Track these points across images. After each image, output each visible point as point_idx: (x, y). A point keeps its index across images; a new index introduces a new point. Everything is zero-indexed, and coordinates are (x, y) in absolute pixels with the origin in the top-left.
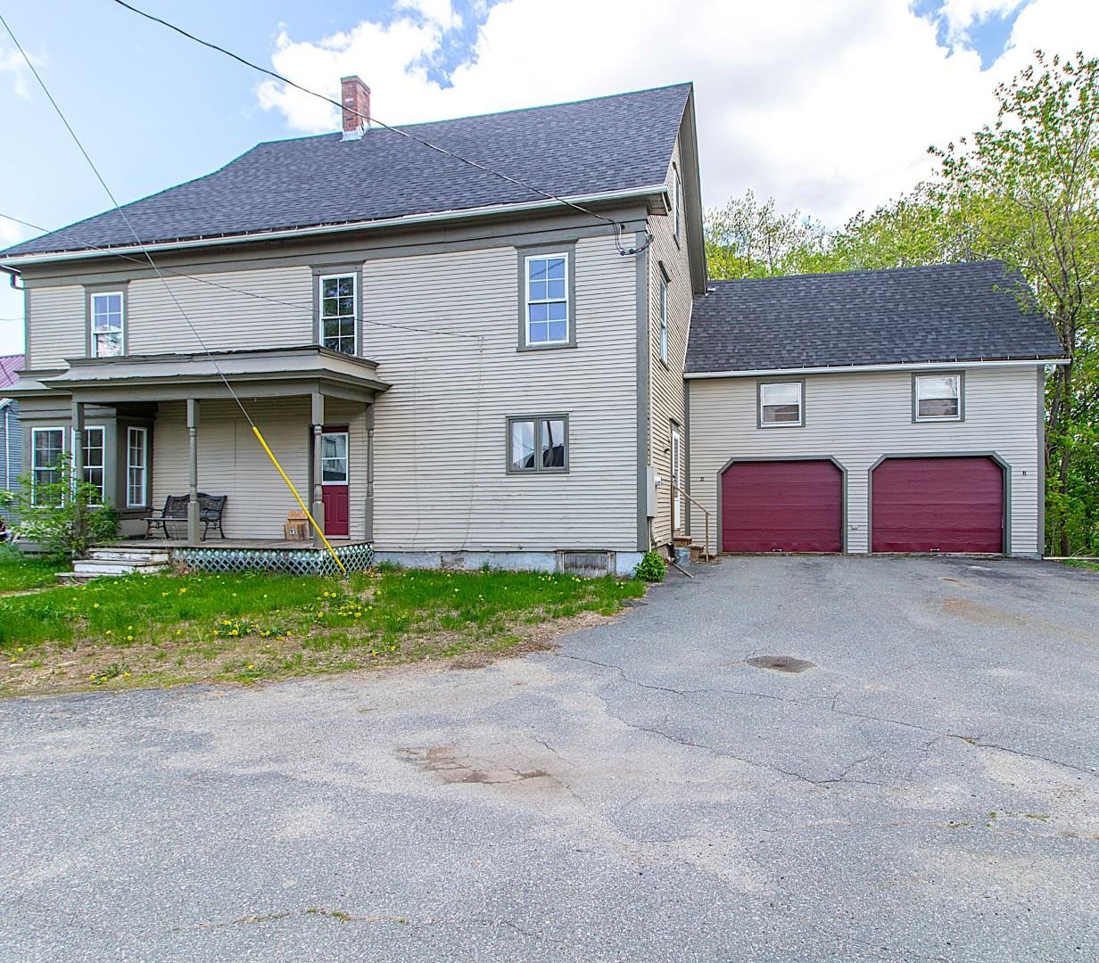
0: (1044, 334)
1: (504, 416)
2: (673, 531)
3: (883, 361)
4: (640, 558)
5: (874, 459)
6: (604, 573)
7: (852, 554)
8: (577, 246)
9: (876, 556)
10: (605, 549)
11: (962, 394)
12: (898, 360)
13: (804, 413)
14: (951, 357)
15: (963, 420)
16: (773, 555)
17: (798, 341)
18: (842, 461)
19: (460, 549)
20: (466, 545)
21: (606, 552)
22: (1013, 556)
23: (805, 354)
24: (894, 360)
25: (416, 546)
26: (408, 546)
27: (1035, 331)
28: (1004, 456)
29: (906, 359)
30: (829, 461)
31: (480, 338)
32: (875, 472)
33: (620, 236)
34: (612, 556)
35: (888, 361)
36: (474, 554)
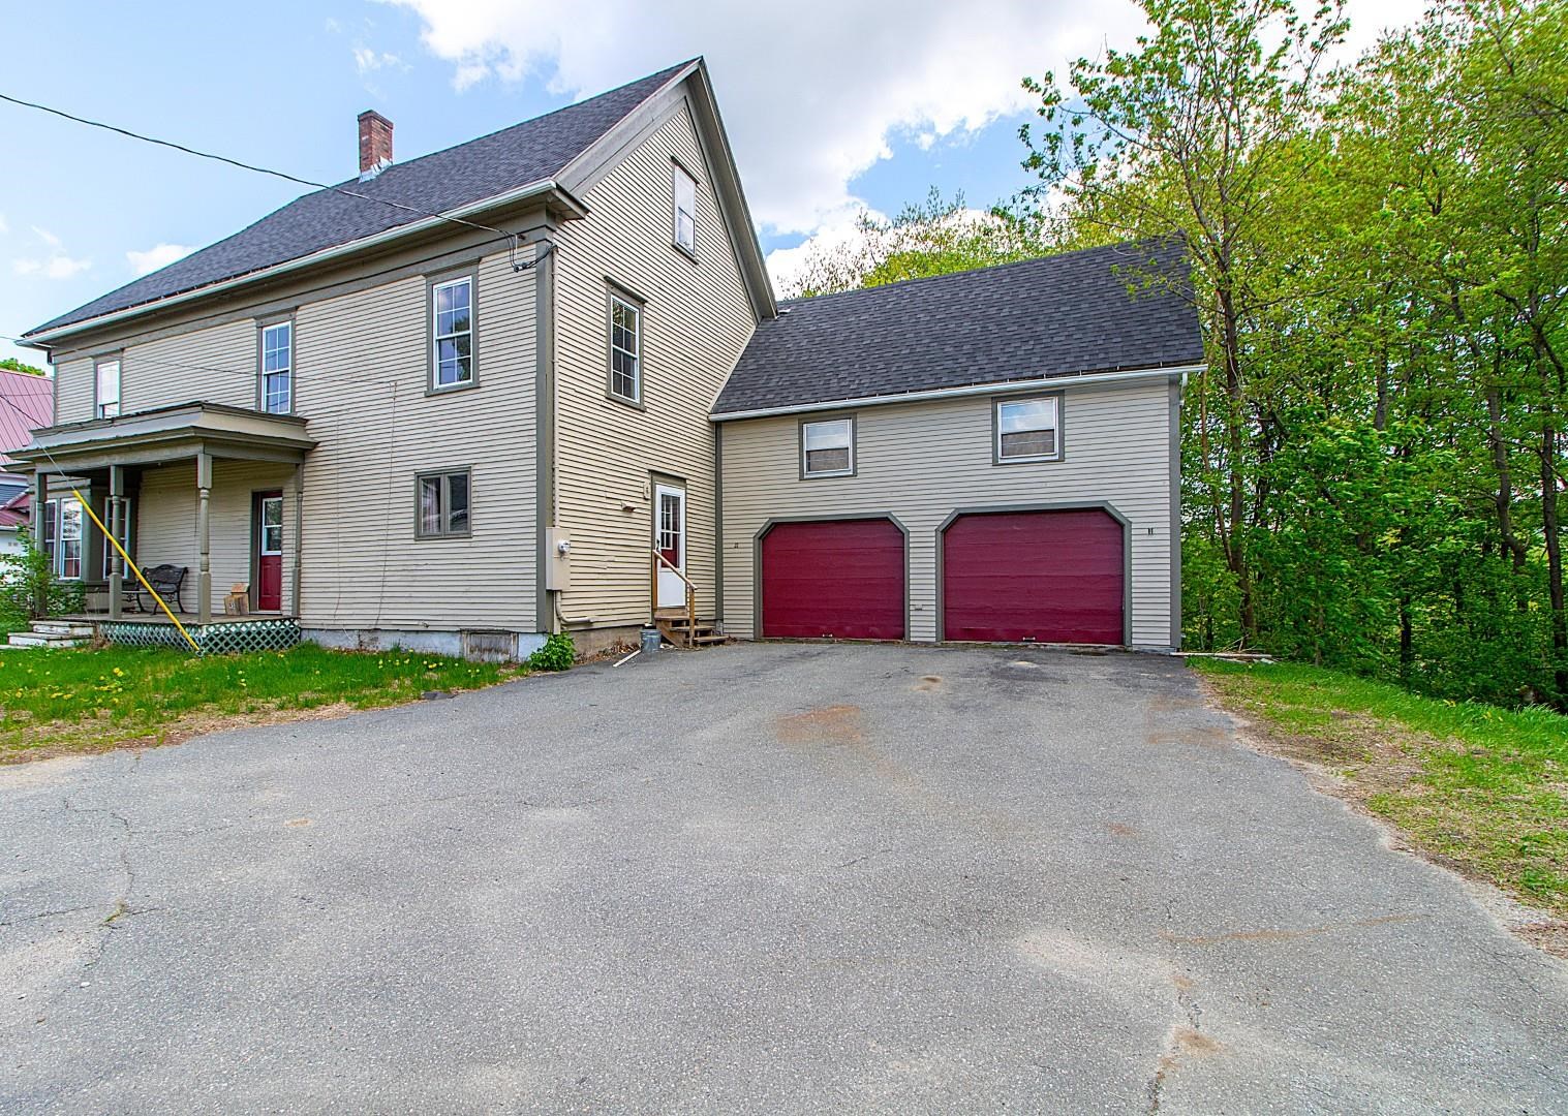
0: (1185, 331)
1: (413, 473)
2: (654, 610)
3: (950, 384)
4: (542, 641)
5: (943, 516)
6: (507, 657)
7: (916, 643)
8: (480, 267)
9: (946, 646)
10: (506, 629)
11: (1061, 423)
12: (967, 382)
13: (855, 458)
14: (1039, 373)
15: (1062, 459)
16: (819, 642)
17: (857, 366)
18: (903, 519)
19: (373, 627)
20: (380, 622)
21: (510, 633)
22: (1135, 649)
23: (857, 382)
24: (962, 382)
25: (337, 622)
26: (329, 624)
27: (1174, 328)
28: (1120, 507)
29: (979, 380)
30: (887, 519)
31: (393, 384)
32: (946, 532)
33: (516, 251)
34: (514, 637)
35: (955, 383)
36: (387, 633)
